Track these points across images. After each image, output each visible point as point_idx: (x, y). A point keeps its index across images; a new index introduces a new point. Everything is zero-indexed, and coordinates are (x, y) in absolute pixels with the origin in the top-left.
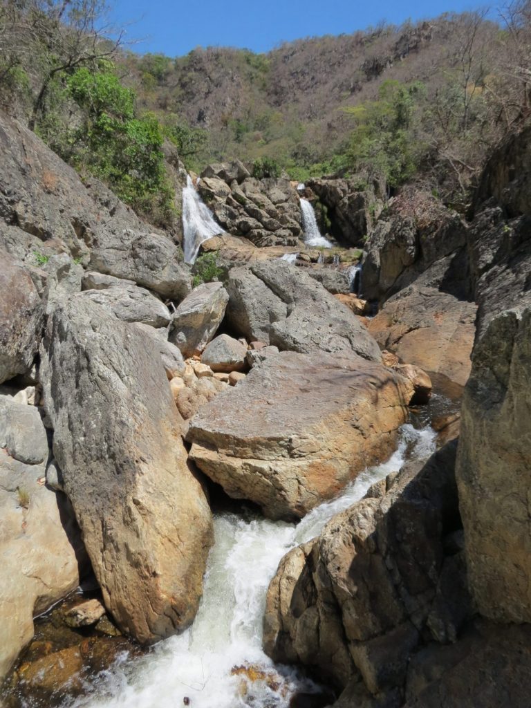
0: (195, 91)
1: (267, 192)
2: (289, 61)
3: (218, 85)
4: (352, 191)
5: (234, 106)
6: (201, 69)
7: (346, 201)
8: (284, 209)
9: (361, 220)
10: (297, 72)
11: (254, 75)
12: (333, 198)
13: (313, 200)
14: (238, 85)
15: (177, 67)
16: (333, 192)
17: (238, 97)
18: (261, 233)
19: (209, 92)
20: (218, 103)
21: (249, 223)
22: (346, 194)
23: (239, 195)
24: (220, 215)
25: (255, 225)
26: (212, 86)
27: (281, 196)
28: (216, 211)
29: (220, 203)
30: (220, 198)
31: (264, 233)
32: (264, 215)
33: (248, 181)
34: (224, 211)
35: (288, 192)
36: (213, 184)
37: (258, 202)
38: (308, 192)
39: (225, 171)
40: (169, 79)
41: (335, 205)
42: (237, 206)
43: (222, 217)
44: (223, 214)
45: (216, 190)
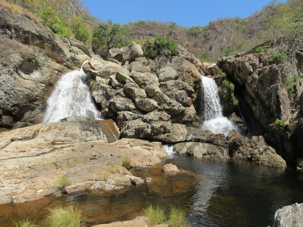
0: (210, 38)
1: (157, 70)
2: (259, 18)
3: (221, 33)
4: (264, 65)
5: (228, 42)
6: (214, 28)
7: (256, 76)
8: (167, 87)
9: (274, 97)
10: (262, 22)
11: (239, 27)
12: (241, 75)
13: (219, 78)
14: (231, 32)
15: (203, 30)
16: (241, 68)
17: (230, 37)
18: (125, 116)
19: (216, 37)
20: (219, 41)
21: (116, 104)
22: (256, 68)
23: (120, 74)
24: (98, 95)
25: (124, 107)
26: (218, 34)
27: (170, 73)
28: (93, 91)
29: (99, 83)
30: (102, 79)
31: (129, 116)
32: (137, 95)
33: (137, 61)
34: (101, 92)
35: (180, 69)
36: (98, 66)
37: (139, 81)
38: (214, 70)
39: (121, 54)
40: (199, 35)
41: (245, 81)
42: (115, 85)
43: (100, 97)
44: (101, 94)
45: (100, 71)
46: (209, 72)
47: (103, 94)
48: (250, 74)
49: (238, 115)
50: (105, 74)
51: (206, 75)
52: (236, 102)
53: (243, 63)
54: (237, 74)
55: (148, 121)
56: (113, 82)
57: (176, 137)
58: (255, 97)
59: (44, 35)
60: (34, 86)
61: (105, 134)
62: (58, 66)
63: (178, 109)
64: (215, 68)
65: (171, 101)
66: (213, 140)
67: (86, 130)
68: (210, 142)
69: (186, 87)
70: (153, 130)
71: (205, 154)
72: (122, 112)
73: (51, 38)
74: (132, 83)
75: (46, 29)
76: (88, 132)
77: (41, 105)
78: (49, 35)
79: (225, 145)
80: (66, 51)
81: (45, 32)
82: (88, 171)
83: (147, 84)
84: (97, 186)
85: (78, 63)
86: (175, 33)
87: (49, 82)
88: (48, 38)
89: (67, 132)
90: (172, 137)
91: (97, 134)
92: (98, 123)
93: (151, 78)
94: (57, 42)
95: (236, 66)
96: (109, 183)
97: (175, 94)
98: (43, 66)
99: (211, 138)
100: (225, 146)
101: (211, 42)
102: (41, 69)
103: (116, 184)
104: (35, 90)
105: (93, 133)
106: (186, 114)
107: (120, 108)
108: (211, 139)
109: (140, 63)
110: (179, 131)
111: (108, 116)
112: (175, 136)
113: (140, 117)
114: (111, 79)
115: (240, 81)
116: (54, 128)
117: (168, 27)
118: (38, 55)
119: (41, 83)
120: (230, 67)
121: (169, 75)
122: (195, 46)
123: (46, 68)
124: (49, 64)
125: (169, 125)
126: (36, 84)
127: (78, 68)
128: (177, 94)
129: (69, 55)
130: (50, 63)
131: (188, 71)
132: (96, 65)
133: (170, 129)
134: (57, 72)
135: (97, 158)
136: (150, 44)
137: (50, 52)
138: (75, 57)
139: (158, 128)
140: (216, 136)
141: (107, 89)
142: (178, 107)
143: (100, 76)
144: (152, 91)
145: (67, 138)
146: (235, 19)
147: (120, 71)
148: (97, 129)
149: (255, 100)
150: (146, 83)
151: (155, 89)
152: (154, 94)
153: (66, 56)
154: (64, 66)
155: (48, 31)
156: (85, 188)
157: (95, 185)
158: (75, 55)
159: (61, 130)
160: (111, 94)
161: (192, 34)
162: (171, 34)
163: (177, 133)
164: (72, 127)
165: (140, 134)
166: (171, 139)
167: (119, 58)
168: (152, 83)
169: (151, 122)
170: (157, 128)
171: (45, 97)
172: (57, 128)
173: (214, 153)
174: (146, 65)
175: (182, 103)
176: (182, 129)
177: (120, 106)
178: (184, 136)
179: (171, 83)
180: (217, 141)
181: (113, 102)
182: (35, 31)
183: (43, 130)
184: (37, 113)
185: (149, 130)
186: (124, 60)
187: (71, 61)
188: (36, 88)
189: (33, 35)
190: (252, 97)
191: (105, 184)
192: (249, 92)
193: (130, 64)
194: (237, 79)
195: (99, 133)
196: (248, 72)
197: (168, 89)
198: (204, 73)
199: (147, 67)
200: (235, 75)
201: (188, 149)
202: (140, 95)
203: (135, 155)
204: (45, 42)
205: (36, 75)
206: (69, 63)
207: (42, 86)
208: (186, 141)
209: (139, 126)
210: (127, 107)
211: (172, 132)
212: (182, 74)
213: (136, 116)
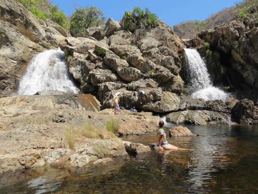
1: (138, 42)
2: (215, 19)
6: (177, 31)
8: (151, 55)
11: (199, 28)
16: (225, 35)
18: (107, 87)
21: (96, 76)
22: (243, 32)
23: (98, 47)
24: (76, 71)
25: (105, 78)
27: (153, 43)
28: (71, 67)
29: (76, 58)
30: (80, 54)
31: (112, 87)
32: (119, 65)
33: (116, 34)
34: (80, 67)
35: (163, 38)
36: (75, 42)
37: (120, 52)
38: (196, 41)
39: (99, 32)
41: (231, 48)
42: (94, 59)
43: (78, 73)
44: (79, 69)
45: (77, 47)
46: (191, 45)
47: (81, 70)
48: (237, 38)
50: (83, 50)
51: (188, 47)
53: (227, 29)
54: (221, 42)
55: (134, 88)
56: (92, 55)
57: (169, 106)
58: (245, 63)
59: (15, 10)
60: (4, 62)
61: (85, 107)
62: (32, 44)
63: (167, 74)
64: (196, 39)
65: (158, 67)
66: (212, 106)
67: (61, 103)
68: (209, 109)
69: (172, 54)
70: (142, 97)
72: (103, 84)
73: (22, 14)
74: (113, 54)
75: (17, 4)
76: (63, 105)
77: (13, 83)
78: (21, 10)
79: (226, 111)
80: (42, 30)
81: (17, 7)
83: (128, 55)
85: (55, 42)
87: (22, 59)
88: (20, 13)
89: (37, 104)
90: (163, 106)
91: (74, 106)
92: (76, 96)
93: (133, 49)
94: (30, 19)
95: (219, 34)
96: (81, 152)
97: (162, 60)
98: (15, 42)
99: (209, 104)
100: (227, 112)
102: (12, 45)
104: (5, 67)
105: (70, 106)
106: (175, 82)
107: (101, 80)
108: (209, 106)
109: (120, 36)
110: (171, 99)
111: (88, 91)
112: (167, 104)
113: (124, 87)
114: (89, 53)
115: (225, 50)
116: (20, 100)
118: (8, 30)
119: (12, 59)
120: (211, 38)
121: (151, 44)
123: (18, 44)
124: (21, 40)
125: (159, 91)
126: (6, 59)
127: (55, 48)
128: (163, 59)
129: (44, 34)
130: (23, 40)
131: (171, 39)
132: (73, 41)
133: (161, 96)
134: (31, 50)
135: (66, 120)
136: (129, 16)
137: (24, 30)
138: (51, 36)
139: (148, 94)
140: (214, 102)
141: (85, 63)
142: (167, 73)
143: (78, 52)
144: (135, 59)
145: (36, 111)
147: (99, 44)
148: (75, 102)
149: (244, 65)
150: (127, 53)
152: (137, 62)
153: (41, 34)
154: (40, 44)
155: (19, 6)
156: (18, 164)
158: (51, 35)
159: (28, 103)
160: (90, 67)
163: (169, 101)
164: (43, 99)
165: (125, 104)
166: (163, 108)
167: (97, 36)
168: (135, 53)
169: (138, 89)
170: (147, 94)
171: (18, 75)
172: (23, 100)
173: (219, 119)
174: (126, 38)
175: (170, 69)
176: (173, 97)
177: (101, 77)
178: (177, 104)
179: (155, 50)
180: (217, 107)
181: (93, 73)
182: (5, 6)
183: (5, 103)
184: (9, 92)
185: (137, 98)
186: (102, 36)
187: (46, 40)
188: (6, 64)
189: (3, 9)
190: (241, 63)
191: (72, 154)
192: (237, 58)
193: (109, 38)
194: (221, 48)
195: (78, 106)
196: (234, 37)
197: (153, 57)
198: (185, 46)
199: (127, 40)
200: (219, 44)
201: (185, 117)
202: (122, 65)
203: (123, 120)
204: (17, 17)
205: (6, 51)
206: (44, 42)
207: (14, 63)
208: (180, 110)
209: (124, 94)
210: (108, 78)
211: (163, 100)
212: (166, 43)
213: (119, 86)
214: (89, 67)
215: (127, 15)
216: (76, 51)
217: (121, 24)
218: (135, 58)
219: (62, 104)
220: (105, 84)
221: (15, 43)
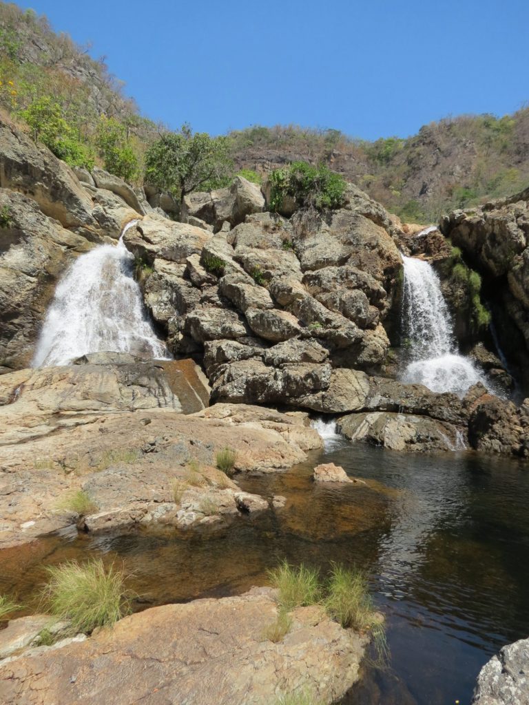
0: (421, 165)
1: (298, 243)
3: (447, 154)
5: (464, 174)
6: (430, 143)
8: (320, 284)
11: (493, 139)
12: (497, 251)
13: (444, 260)
14: (472, 152)
15: (406, 147)
17: (471, 163)
18: (223, 352)
19: (437, 164)
20: (444, 173)
21: (202, 323)
23: (209, 252)
24: (159, 302)
25: (219, 329)
26: (441, 156)
27: (328, 250)
28: (148, 293)
29: (161, 273)
30: (168, 264)
31: (232, 352)
32: (250, 301)
33: (250, 221)
34: (167, 294)
35: (352, 240)
36: (159, 233)
37: (255, 268)
38: (431, 242)
39: (213, 206)
40: (396, 158)
41: (507, 267)
42: (199, 280)
43: (163, 307)
44: (166, 299)
45: (163, 247)
46: (421, 247)
47: (171, 301)
48: (520, 249)
49: (490, 347)
50: (177, 253)
52: (484, 317)
53: (502, 224)
54: (487, 250)
55: (276, 362)
56: (195, 271)
57: (343, 401)
59: (34, 164)
60: (13, 281)
61: (177, 394)
62: (66, 235)
63: (346, 334)
64: (434, 237)
65: (332, 316)
66: (431, 407)
67: (133, 384)
68: (421, 412)
69: (365, 283)
70: (288, 383)
71: (412, 442)
72: (215, 342)
73: (49, 170)
74: (239, 274)
75: (38, 148)
76: (137, 389)
77: (30, 325)
78: (45, 163)
79: (458, 419)
80: (85, 199)
81: (37, 157)
82: (138, 480)
83: (272, 277)
84: (158, 515)
85: (113, 227)
86: (339, 155)
87: (47, 272)
88: (43, 169)
89: (89, 389)
90: (332, 401)
91: (157, 392)
92: (159, 367)
93: (283, 262)
94: (63, 179)
95: (485, 231)
96: (187, 508)
97: (340, 300)
98: (33, 235)
99: (425, 404)
100: (459, 423)
101: (425, 176)
102: (27, 242)
103: (202, 510)
104: (15, 291)
105: (149, 391)
106: (365, 346)
107: (211, 334)
108: (424, 406)
109: (258, 227)
110: (349, 387)
111: (182, 351)
112: (339, 398)
113: (257, 354)
114: (189, 264)
115: (494, 268)
116: (59, 378)
117: (321, 141)
118: (20, 210)
119: (28, 275)
120: (470, 234)
121: (325, 254)
122: (387, 186)
123: (39, 240)
124: (45, 229)
125: (325, 371)
126: (17, 276)
127: (112, 239)
128: (344, 298)
129: (91, 209)
130: (48, 228)
131: (370, 244)
132: (153, 232)
133: (328, 382)
134: (63, 248)
135: (159, 449)
136: (280, 181)
137: (48, 203)
138: (104, 213)
139: (301, 379)
140: (438, 397)
141: (180, 288)
142: (346, 331)
143: (164, 259)
144: (286, 293)
145: (88, 402)
146: (483, 119)
147: (211, 245)
148: (157, 381)
150: (270, 273)
151: (291, 289)
152: (290, 299)
153: (84, 210)
154: (81, 234)
155: (42, 153)
156: (130, 519)
157: (153, 512)
158: (105, 210)
159: (74, 384)
161: (380, 157)
162: (329, 158)
163: (345, 391)
164: (100, 376)
165: (257, 393)
166: (330, 406)
167: (208, 215)
168: (286, 273)
169: (284, 366)
170: (299, 378)
171: (38, 308)
172: (64, 378)
173: (432, 438)
174: (271, 231)
175: (357, 320)
176: (356, 381)
177: (211, 327)
178: (361, 398)
179: (330, 272)
180: (440, 410)
181: (195, 318)
182: (14, 155)
183: (33, 385)
184: (20, 344)
185: (280, 385)
186: (219, 220)
187: (96, 223)
188: (17, 286)
189: (9, 163)
190: (525, 305)
191: (178, 510)
192: (518, 292)
193: (233, 230)
194: (487, 263)
195: (163, 390)
196: (515, 245)
197: (323, 288)
198: (408, 250)
199: (274, 235)
200: (483, 253)
201: (371, 429)
202: (256, 302)
203: (245, 441)
204: (37, 178)
205: (16, 256)
206: (91, 227)
207: (31, 282)
208: (366, 410)
209: (254, 374)
210: (227, 330)
211: (332, 390)
212: (357, 253)
213: (247, 352)
214: (189, 299)
215: (278, 178)
216: (161, 255)
217: (263, 191)
218: (284, 290)
219: (135, 387)
220: (219, 345)
221: (33, 237)
